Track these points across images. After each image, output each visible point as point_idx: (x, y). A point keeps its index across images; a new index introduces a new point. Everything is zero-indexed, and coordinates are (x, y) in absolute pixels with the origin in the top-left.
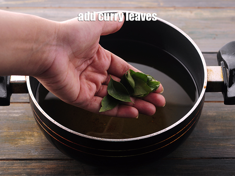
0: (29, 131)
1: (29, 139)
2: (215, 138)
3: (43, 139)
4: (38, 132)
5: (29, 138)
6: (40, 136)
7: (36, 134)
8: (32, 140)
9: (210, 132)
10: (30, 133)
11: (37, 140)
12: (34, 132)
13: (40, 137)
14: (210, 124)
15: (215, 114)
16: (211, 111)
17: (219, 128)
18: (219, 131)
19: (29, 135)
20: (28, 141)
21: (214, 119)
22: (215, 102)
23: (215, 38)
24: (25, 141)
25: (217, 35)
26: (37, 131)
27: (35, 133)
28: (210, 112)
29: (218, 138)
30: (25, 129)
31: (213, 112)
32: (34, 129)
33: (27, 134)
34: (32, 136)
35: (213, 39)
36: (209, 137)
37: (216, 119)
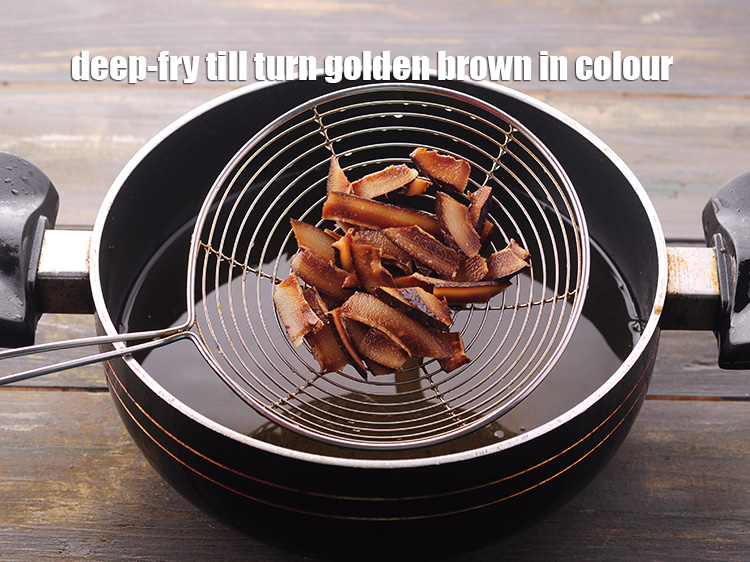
0: (63, 480)
1: (61, 506)
2: (669, 514)
3: (108, 506)
4: (91, 485)
5: (63, 503)
6: (97, 496)
7: (84, 490)
8: (71, 509)
9: (652, 494)
10: (66, 486)
11: (86, 511)
12: (80, 482)
13: (97, 498)
14: (654, 469)
15: (669, 438)
16: (656, 428)
17: (683, 482)
18: (681, 492)
19: (62, 492)
20: (59, 512)
21: (666, 454)
22: (673, 398)
23: (676, 194)
24: (49, 511)
25: (683, 185)
26: (87, 482)
27: (80, 485)
28: (653, 431)
29: (677, 514)
30: (49, 474)
31: (665, 431)
32: (78, 474)
33: (57, 488)
34: (72, 498)
35: (670, 197)
36: (649, 513)
37: (674, 454)
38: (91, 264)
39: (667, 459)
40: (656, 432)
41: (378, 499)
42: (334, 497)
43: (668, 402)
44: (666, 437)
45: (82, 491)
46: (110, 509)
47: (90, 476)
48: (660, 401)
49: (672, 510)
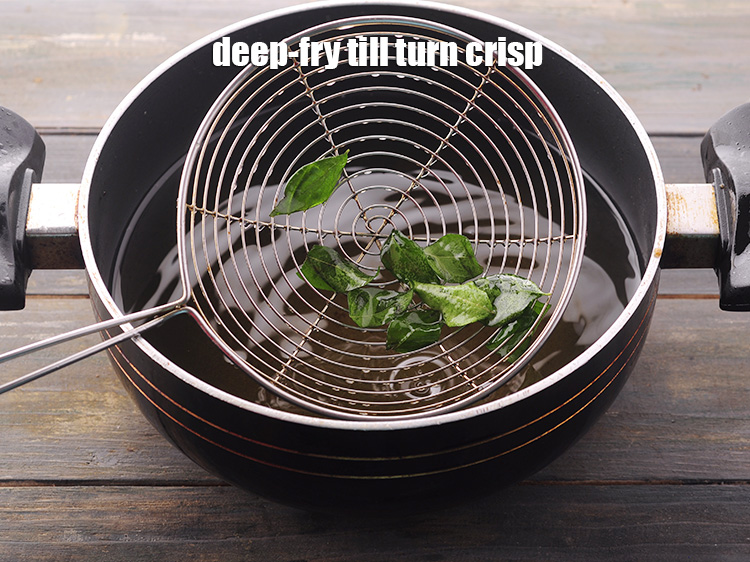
0: (89, 390)
1: (88, 416)
2: (693, 415)
3: (134, 416)
4: (117, 394)
5: (89, 413)
6: (124, 405)
7: (111, 400)
8: (98, 419)
9: (676, 395)
10: (92, 396)
11: (113, 421)
12: (106, 391)
13: (124, 408)
14: (678, 369)
15: (693, 337)
16: (680, 328)
17: (707, 382)
18: (705, 393)
19: (89, 402)
20: (86, 422)
21: (690, 354)
22: (696, 297)
23: (699, 87)
24: (76, 421)
25: (707, 77)
26: (113, 391)
27: (107, 394)
28: (677, 331)
29: (701, 415)
30: (75, 384)
31: (689, 331)
32: (104, 383)
33: (84, 398)
34: (99, 407)
35: (694, 89)
36: (673, 414)
37: (699, 354)
38: (80, 220)
39: (691, 359)
40: (681, 331)
41: (379, 459)
42: (334, 458)
43: (692, 301)
44: (690, 337)
45: (109, 400)
46: (137, 419)
47: (116, 385)
48: (684, 300)
49: (696, 411)
